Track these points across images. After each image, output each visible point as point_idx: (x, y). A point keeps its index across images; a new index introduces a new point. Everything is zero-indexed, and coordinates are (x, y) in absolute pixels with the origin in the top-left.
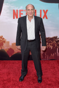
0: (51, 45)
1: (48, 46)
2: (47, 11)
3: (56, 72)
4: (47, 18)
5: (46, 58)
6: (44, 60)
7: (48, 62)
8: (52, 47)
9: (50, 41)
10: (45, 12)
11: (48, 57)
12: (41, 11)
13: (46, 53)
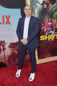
0: (15, 50)
1: (13, 51)
2: (9, 16)
3: (23, 76)
4: (10, 24)
5: (11, 63)
6: (10, 65)
7: (14, 67)
8: (16, 52)
9: (15, 46)
10: (8, 18)
11: (13, 63)
12: (3, 16)
13: (11, 59)
